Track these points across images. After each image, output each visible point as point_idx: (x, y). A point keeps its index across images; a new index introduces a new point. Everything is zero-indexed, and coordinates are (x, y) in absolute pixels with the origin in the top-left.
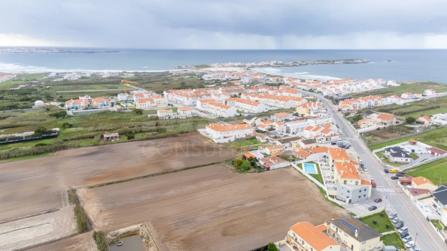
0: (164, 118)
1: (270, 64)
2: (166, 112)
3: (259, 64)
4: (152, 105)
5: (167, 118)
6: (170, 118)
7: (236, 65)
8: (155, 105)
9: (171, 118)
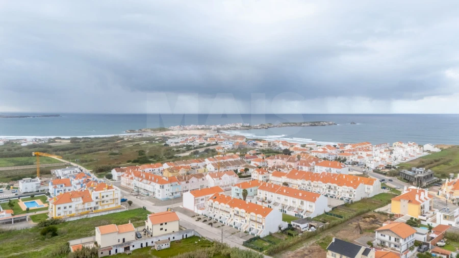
0: (113, 252)
1: (237, 127)
2: (119, 233)
3: (225, 127)
4: (87, 206)
5: (121, 250)
6: (127, 249)
7: (200, 128)
8: (93, 205)
9: (131, 249)
